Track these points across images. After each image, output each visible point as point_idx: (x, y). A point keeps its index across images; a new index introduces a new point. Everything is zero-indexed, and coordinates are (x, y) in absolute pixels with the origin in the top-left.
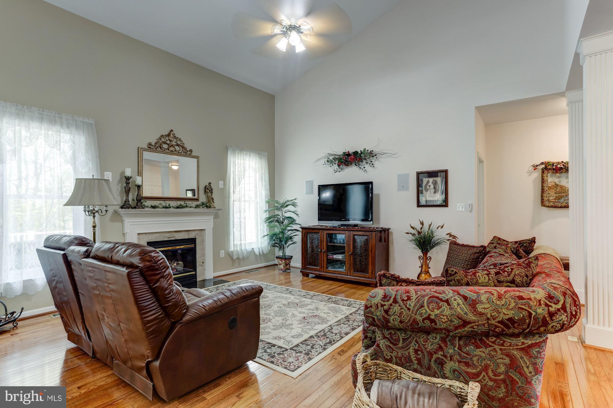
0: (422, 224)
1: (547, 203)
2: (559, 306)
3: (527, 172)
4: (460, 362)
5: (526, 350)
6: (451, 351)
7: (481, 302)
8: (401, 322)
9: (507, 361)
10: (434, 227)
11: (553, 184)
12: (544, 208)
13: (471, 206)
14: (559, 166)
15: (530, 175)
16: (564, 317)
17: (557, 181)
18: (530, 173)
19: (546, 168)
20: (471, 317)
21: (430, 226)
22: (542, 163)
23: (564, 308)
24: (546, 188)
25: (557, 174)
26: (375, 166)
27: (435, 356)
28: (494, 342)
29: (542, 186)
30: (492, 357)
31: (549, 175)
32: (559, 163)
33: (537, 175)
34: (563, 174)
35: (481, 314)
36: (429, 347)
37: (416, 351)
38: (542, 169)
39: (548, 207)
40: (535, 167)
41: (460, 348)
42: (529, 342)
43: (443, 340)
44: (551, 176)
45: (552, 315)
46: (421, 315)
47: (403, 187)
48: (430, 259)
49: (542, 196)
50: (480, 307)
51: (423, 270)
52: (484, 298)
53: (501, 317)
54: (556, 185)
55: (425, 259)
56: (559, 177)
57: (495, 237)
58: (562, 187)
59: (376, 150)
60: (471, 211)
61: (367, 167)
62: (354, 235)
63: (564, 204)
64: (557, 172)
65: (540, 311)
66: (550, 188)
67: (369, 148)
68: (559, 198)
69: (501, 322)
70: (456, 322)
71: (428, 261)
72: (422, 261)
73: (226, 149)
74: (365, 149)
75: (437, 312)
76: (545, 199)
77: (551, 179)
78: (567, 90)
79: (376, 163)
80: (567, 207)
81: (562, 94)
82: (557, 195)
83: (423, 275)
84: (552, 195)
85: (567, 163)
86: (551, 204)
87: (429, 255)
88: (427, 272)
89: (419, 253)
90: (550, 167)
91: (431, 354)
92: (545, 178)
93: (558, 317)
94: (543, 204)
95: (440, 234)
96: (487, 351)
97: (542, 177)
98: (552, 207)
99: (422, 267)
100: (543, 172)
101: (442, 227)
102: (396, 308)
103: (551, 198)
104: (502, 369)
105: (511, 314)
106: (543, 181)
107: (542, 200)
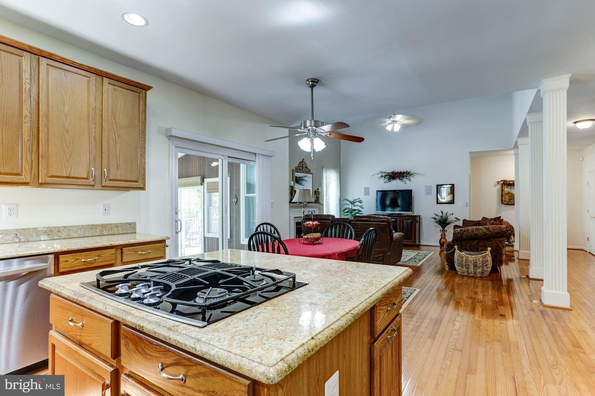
0: (442, 212)
1: (504, 202)
2: (509, 229)
3: (494, 185)
4: (483, 247)
5: (501, 241)
6: (481, 244)
7: (490, 228)
8: (467, 237)
9: (496, 245)
10: (448, 214)
11: (508, 192)
12: (503, 205)
13: (467, 203)
14: (510, 183)
15: (495, 187)
16: (510, 231)
17: (509, 190)
18: (495, 186)
19: (504, 183)
20: (488, 232)
21: (447, 213)
22: (502, 181)
23: (510, 229)
24: (504, 194)
25: (510, 187)
26: (411, 180)
27: (476, 247)
28: (493, 240)
29: (502, 193)
30: (492, 244)
31: (505, 187)
32: (510, 181)
33: (499, 187)
34: (513, 187)
35: (490, 231)
36: (474, 244)
37: (469, 246)
38: (502, 184)
39: (505, 204)
40: (498, 183)
41: (483, 243)
42: (502, 239)
43: (478, 242)
44: (507, 188)
45: (507, 231)
46: (473, 233)
47: (428, 192)
48: (446, 231)
49: (502, 198)
50: (490, 230)
51: (443, 237)
52: (491, 227)
53: (495, 232)
54: (509, 193)
55: (443, 231)
56: (510, 188)
57: (483, 217)
58: (512, 194)
59: (412, 171)
60: (467, 206)
61: (407, 181)
62: (403, 219)
63: (513, 203)
64: (509, 186)
65: (504, 230)
66: (506, 194)
67: (409, 170)
68: (510, 200)
69: (495, 233)
70: (484, 234)
71: (445, 232)
72: (442, 232)
73: (322, 168)
74: (407, 171)
75: (478, 232)
76: (503, 200)
77: (507, 190)
78: (514, 148)
79: (412, 179)
80: (514, 204)
81: (512, 149)
82: (509, 198)
83: (442, 240)
84: (507, 198)
85: (514, 181)
86: (506, 203)
87: (446, 228)
88: (444, 238)
89: (441, 228)
90: (506, 183)
91: (474, 246)
92: (503, 189)
93: (509, 231)
94: (502, 203)
95: (451, 218)
96: (491, 243)
97: (502, 188)
98: (507, 204)
99: (442, 235)
100: (502, 186)
101: (453, 214)
102: (465, 233)
103: (506, 200)
104: (495, 247)
105: (498, 231)
106: (502, 190)
107: (502, 200)
